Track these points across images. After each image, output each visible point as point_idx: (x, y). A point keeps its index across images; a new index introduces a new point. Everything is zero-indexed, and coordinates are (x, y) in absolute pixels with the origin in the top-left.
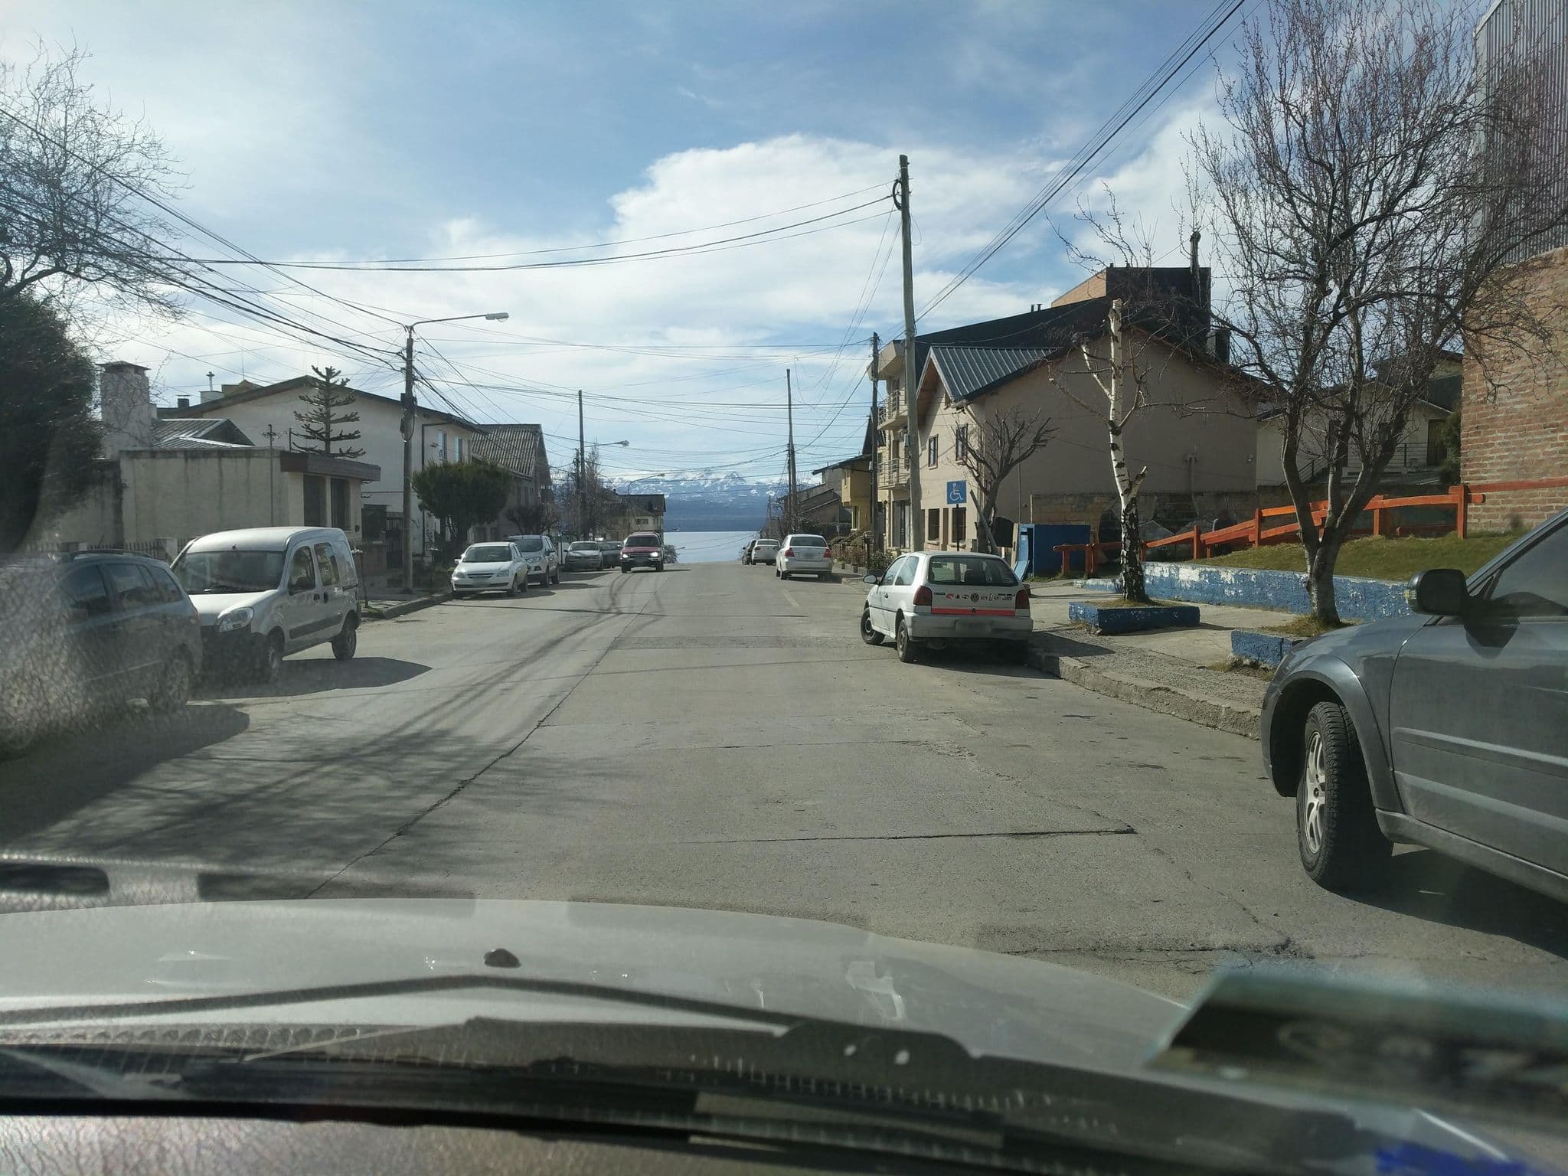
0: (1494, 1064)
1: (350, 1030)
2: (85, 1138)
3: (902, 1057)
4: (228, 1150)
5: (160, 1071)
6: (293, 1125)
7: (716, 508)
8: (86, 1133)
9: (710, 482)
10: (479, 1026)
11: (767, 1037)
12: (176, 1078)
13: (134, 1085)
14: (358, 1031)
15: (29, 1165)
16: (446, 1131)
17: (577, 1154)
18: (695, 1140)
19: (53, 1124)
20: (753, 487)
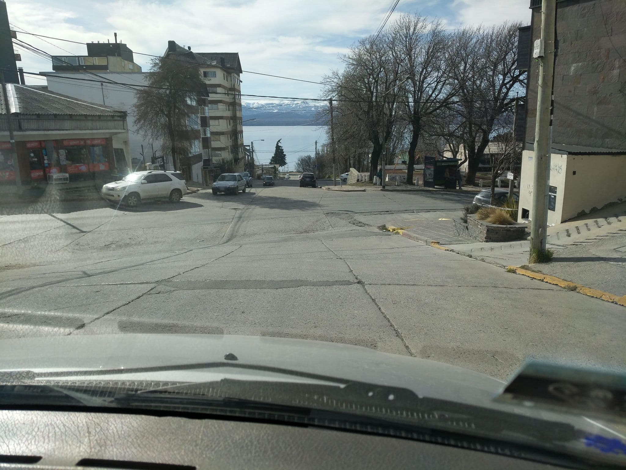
1: (174, 383)
2: (80, 420)
3: (391, 397)
4: (133, 426)
5: (104, 397)
6: (157, 418)
9: (294, 105)
10: (226, 382)
12: (111, 399)
13: (97, 401)
15: (60, 429)
16: (214, 421)
17: (265, 431)
19: (68, 414)
20: (312, 107)
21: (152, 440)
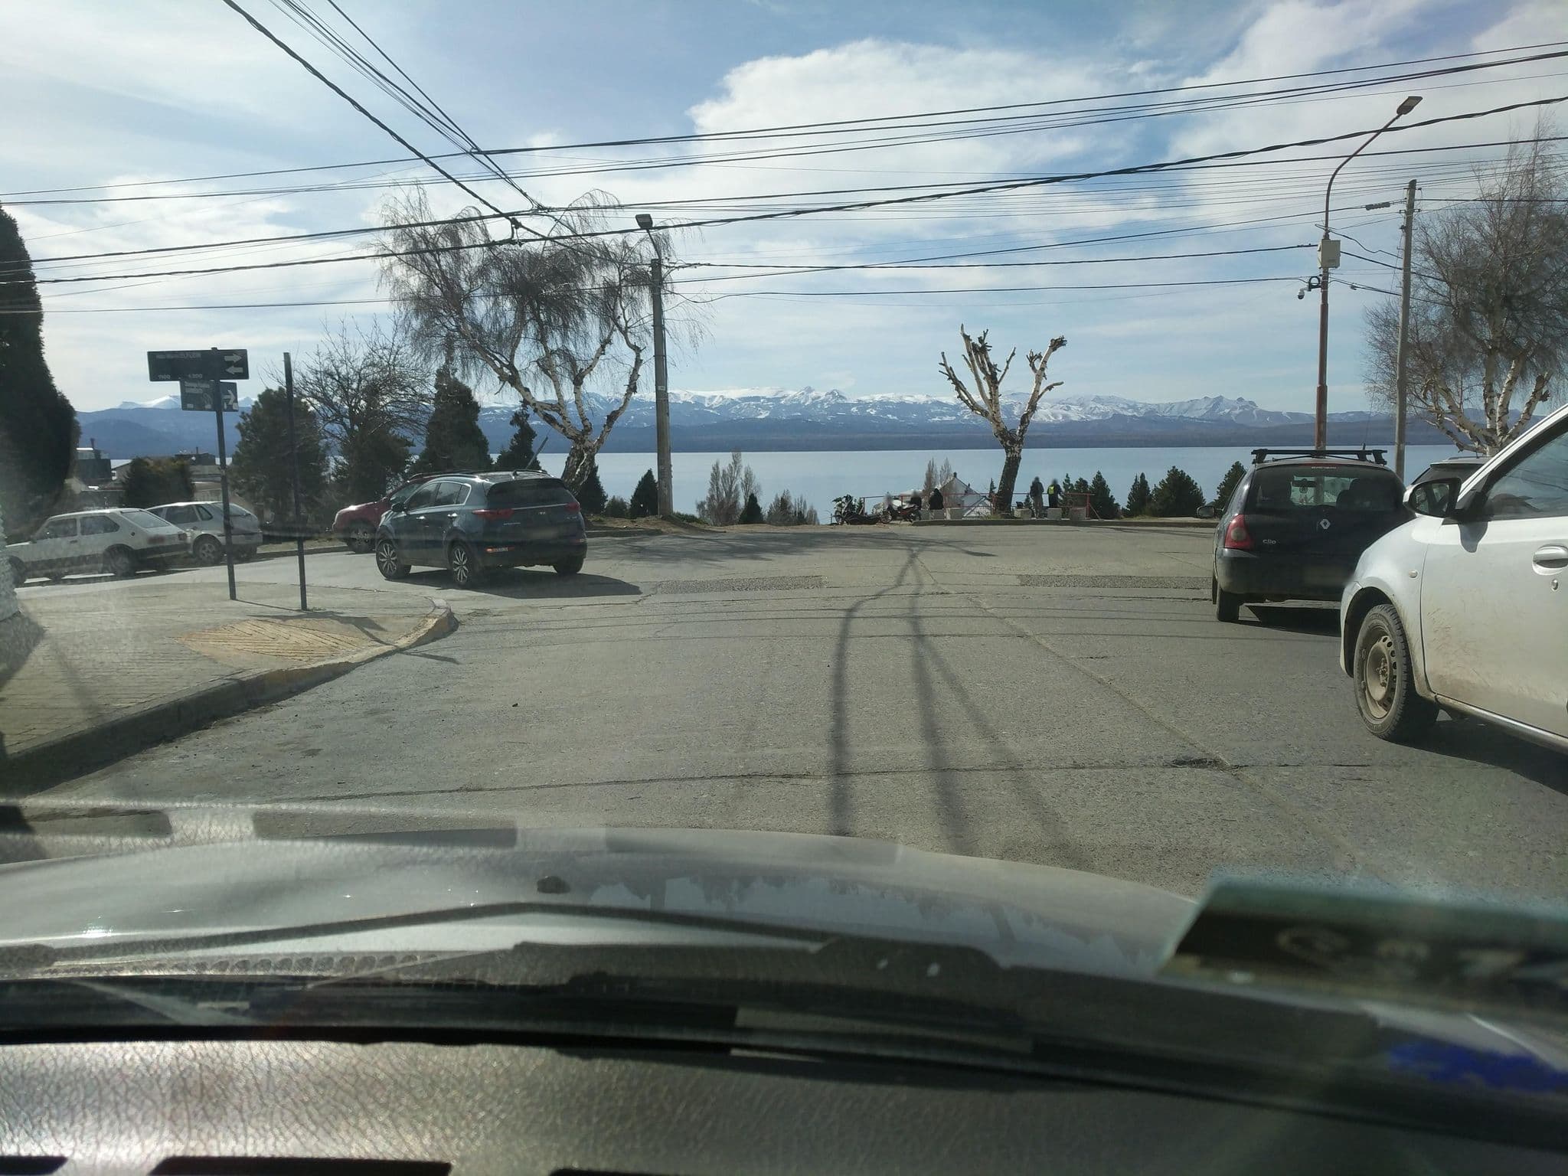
0: (1490, 962)
1: (410, 956)
2: (164, 1061)
3: (934, 970)
5: (234, 1000)
7: (814, 426)
8: (164, 1057)
9: (810, 400)
10: (525, 949)
11: (803, 954)
12: (245, 1005)
13: (205, 1012)
14: (418, 957)
16: (499, 1049)
18: (735, 1052)
20: (854, 405)
21: (343, 1102)
